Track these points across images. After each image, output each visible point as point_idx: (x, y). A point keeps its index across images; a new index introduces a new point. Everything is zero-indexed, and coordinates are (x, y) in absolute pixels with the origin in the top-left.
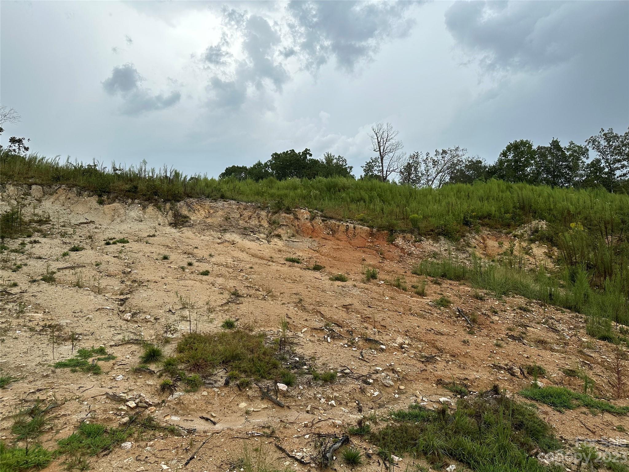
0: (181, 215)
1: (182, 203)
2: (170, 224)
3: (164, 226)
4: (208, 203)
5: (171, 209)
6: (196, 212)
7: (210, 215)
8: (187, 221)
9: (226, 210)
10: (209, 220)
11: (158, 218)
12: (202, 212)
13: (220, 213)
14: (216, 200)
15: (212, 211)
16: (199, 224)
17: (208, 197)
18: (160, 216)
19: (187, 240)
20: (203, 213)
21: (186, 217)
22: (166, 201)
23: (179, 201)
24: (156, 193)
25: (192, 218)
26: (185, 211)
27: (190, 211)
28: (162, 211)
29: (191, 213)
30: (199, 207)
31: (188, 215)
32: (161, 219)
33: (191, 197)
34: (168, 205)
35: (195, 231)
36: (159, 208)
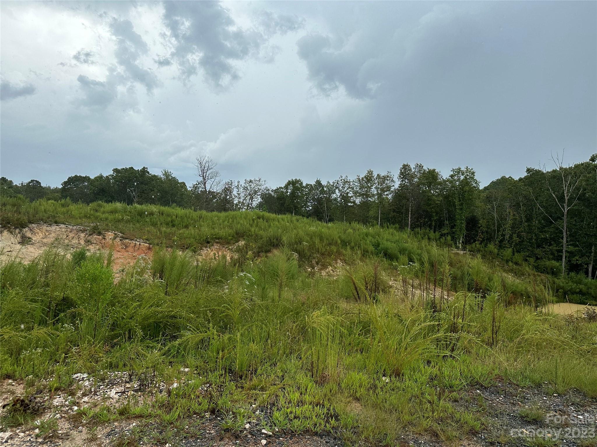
0: (26, 237)
1: (27, 229)
2: (19, 243)
3: (15, 244)
4: (45, 227)
5: (19, 233)
6: (36, 234)
7: (46, 237)
8: (30, 241)
9: (57, 233)
11: (11, 239)
12: (40, 234)
13: (53, 235)
14: (51, 225)
15: (47, 234)
16: (38, 243)
17: (45, 223)
21: (29, 238)
22: (16, 228)
23: (25, 228)
24: (9, 223)
25: (34, 239)
26: (29, 234)
27: (32, 234)
28: (13, 235)
30: (38, 231)
31: (31, 237)
32: (13, 240)
33: (34, 223)
34: (17, 231)
35: (35, 247)
36: (11, 233)
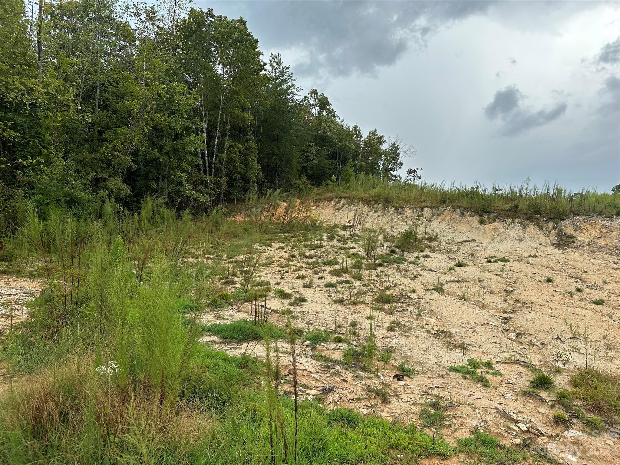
0: (565, 235)
1: (567, 222)
2: (553, 245)
3: (546, 246)
4: (599, 221)
5: (554, 228)
6: (584, 231)
7: (602, 235)
8: (573, 242)
10: (601, 241)
11: (539, 237)
12: (592, 231)
13: (616, 233)
14: (610, 218)
15: (604, 231)
16: (588, 245)
17: (600, 214)
18: (541, 236)
19: (574, 263)
20: (594, 232)
21: (571, 237)
22: (548, 220)
23: (563, 220)
24: (538, 212)
25: (579, 239)
26: (570, 231)
27: (577, 230)
28: (543, 231)
29: (577, 232)
30: (588, 226)
31: (574, 235)
32: (542, 239)
33: (578, 215)
34: (551, 224)
35: (583, 253)
36: (541, 228)
